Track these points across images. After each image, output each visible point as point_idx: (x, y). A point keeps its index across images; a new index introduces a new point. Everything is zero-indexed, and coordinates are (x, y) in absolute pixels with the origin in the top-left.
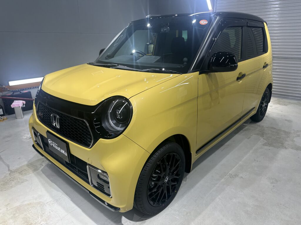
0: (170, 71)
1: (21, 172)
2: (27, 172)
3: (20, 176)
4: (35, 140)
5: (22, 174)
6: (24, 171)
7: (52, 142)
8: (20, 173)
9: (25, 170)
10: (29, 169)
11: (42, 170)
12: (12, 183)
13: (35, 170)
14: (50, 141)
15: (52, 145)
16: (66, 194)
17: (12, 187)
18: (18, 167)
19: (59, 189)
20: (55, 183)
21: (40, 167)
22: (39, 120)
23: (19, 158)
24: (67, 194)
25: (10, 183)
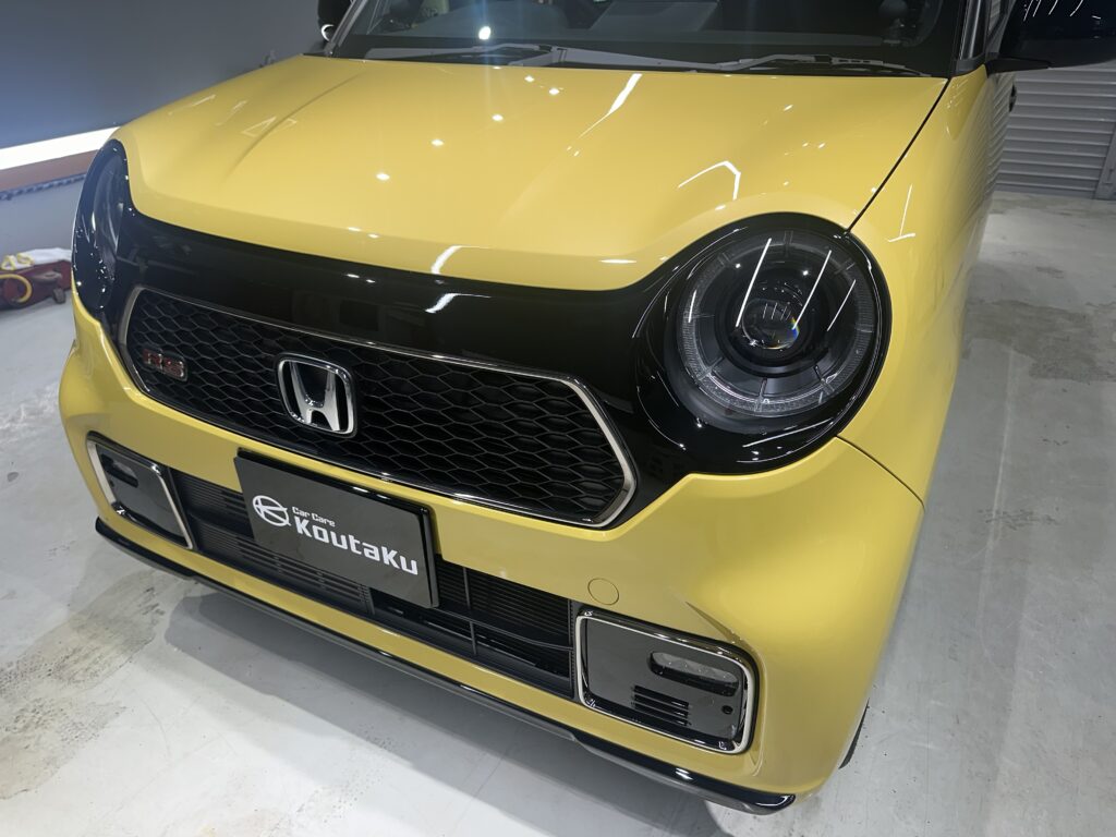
0: (872, 62)
1: (61, 667)
2: (95, 662)
3: (70, 691)
4: (112, 499)
5: (71, 679)
6: (76, 662)
7: (281, 509)
8: (59, 671)
9: (74, 652)
10: (94, 643)
11: (171, 638)
12: (43, 739)
13: (134, 643)
14: (265, 502)
15: (286, 522)
16: (368, 739)
17: (51, 761)
18: (30, 642)
19: (320, 721)
20: (281, 696)
21: (154, 623)
22: (151, 395)
23: (12, 594)
24: (375, 741)
25: (33, 741)
